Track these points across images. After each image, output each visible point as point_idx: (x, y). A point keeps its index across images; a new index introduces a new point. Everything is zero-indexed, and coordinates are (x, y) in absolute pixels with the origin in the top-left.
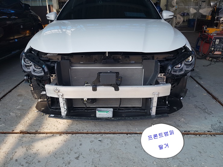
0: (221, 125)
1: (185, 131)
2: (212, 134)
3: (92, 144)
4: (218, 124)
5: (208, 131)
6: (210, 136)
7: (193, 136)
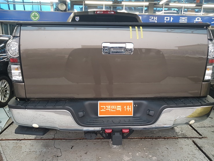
0: (182, 133)
1: (158, 137)
2: (176, 138)
3: (95, 145)
4: (181, 132)
5: (173, 137)
6: (174, 139)
7: (163, 139)
